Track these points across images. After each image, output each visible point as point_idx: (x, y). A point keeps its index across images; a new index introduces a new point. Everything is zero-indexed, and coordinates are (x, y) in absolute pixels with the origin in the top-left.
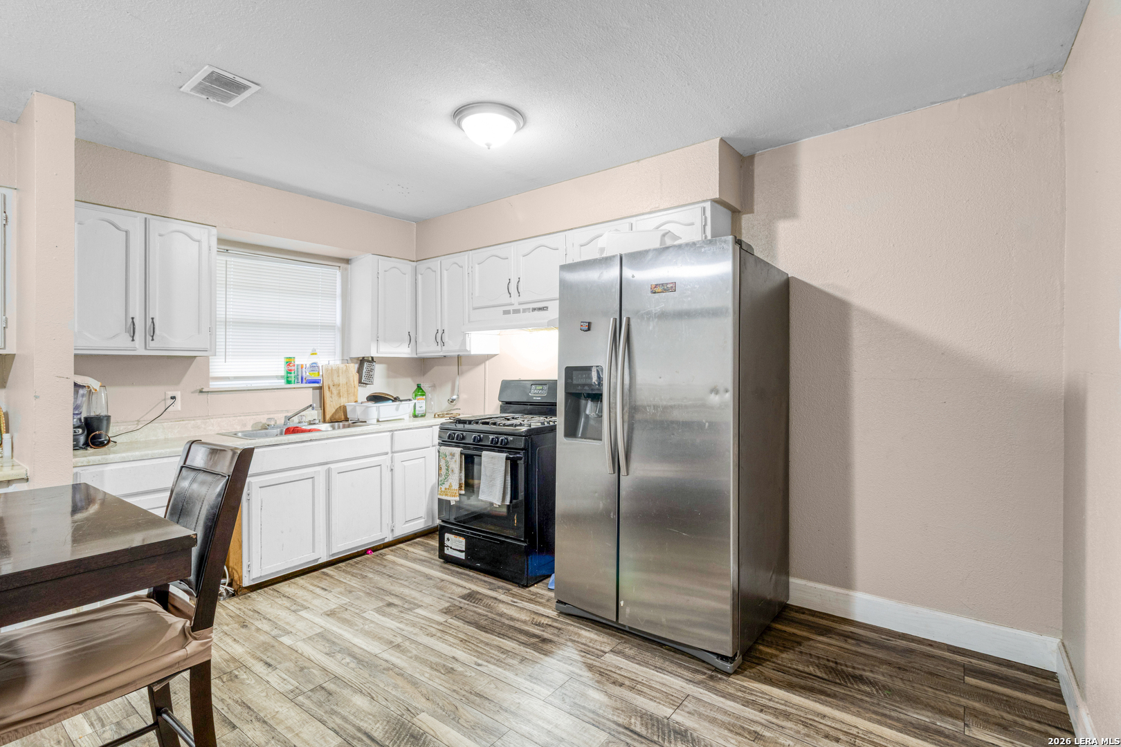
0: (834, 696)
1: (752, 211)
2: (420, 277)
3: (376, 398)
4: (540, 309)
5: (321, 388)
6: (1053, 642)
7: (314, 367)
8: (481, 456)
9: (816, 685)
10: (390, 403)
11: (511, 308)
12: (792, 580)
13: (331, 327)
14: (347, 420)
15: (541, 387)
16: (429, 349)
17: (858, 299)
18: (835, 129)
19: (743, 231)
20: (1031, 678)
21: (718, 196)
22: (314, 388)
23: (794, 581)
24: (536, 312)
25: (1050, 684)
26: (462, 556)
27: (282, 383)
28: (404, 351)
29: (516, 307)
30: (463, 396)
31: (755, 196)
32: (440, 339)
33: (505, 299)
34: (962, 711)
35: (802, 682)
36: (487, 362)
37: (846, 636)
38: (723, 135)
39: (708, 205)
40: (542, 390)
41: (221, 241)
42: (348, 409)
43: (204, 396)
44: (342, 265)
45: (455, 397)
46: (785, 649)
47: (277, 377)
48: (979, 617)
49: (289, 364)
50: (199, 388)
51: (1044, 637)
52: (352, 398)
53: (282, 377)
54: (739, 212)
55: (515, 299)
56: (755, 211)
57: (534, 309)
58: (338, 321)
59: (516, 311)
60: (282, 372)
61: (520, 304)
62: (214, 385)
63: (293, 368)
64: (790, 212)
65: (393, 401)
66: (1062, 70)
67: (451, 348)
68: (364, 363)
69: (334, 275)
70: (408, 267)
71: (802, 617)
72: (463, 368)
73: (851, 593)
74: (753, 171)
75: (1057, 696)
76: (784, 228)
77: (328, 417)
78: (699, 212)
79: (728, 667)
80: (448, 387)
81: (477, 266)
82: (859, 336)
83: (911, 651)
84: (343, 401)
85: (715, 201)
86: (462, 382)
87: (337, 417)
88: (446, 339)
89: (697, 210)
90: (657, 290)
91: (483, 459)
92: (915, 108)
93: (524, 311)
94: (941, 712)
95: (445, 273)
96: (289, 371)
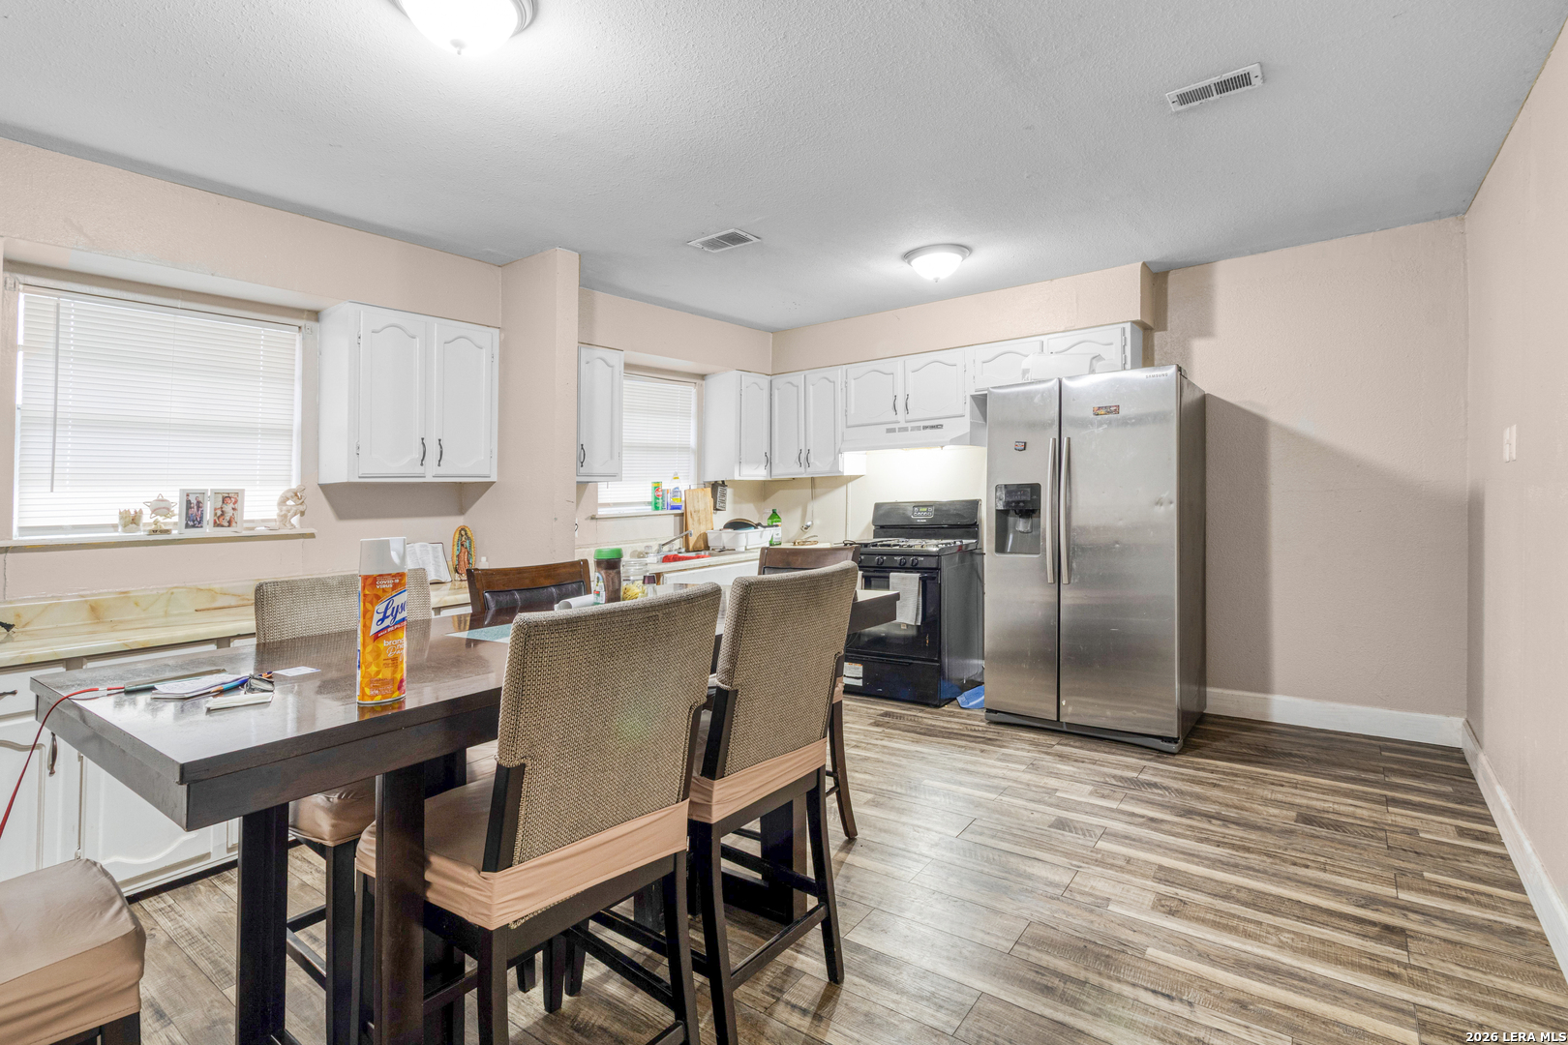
0: (1271, 764)
1: (1165, 329)
2: (776, 393)
3: (737, 525)
4: (932, 427)
5: (682, 515)
6: (1458, 722)
7: (676, 491)
8: (888, 578)
9: (1253, 759)
10: (752, 530)
11: (896, 426)
12: (1209, 689)
13: (684, 449)
14: (707, 548)
15: (925, 509)
16: (785, 469)
17: (1275, 415)
18: (1252, 253)
19: (1156, 348)
20: (1439, 752)
21: (1139, 319)
22: (676, 515)
23: (1210, 690)
24: (928, 430)
25: (1457, 755)
26: (860, 683)
27: (649, 509)
28: (758, 473)
29: (903, 424)
30: (817, 522)
31: (1169, 314)
32: (804, 458)
33: (890, 416)
34: (1382, 769)
35: (1241, 758)
36: (850, 485)
37: (1269, 732)
38: (1145, 260)
39: (1128, 326)
40: (927, 511)
41: (628, 366)
42: (710, 537)
43: (594, 521)
44: (698, 381)
45: (809, 523)
46: (1215, 740)
47: (644, 503)
48: (1392, 707)
49: (657, 489)
50: (590, 515)
51: (1451, 718)
52: (709, 526)
53: (649, 503)
54: (1151, 329)
55: (901, 415)
56: (1169, 329)
57: (925, 428)
58: (692, 441)
59: (905, 429)
60: (650, 498)
61: (906, 422)
62: (602, 512)
63: (660, 493)
64: (1205, 330)
65: (756, 528)
66: (1465, 214)
67: (819, 467)
68: (716, 487)
69: (689, 392)
70: (764, 381)
71: (1221, 720)
72: (818, 491)
73: (1269, 696)
74: (1166, 289)
75: (1464, 761)
76: (1199, 347)
77: (691, 547)
78: (1119, 332)
79: (1174, 747)
80: (798, 513)
81: (853, 381)
82: (1276, 450)
83: (1332, 739)
84: (703, 529)
85: (1134, 322)
86: (815, 506)
87: (698, 546)
88: (812, 460)
89: (1116, 331)
90: (1099, 412)
91: (891, 580)
92: (1332, 238)
93: (913, 429)
94: (1364, 770)
95: (811, 389)
96: (657, 497)
